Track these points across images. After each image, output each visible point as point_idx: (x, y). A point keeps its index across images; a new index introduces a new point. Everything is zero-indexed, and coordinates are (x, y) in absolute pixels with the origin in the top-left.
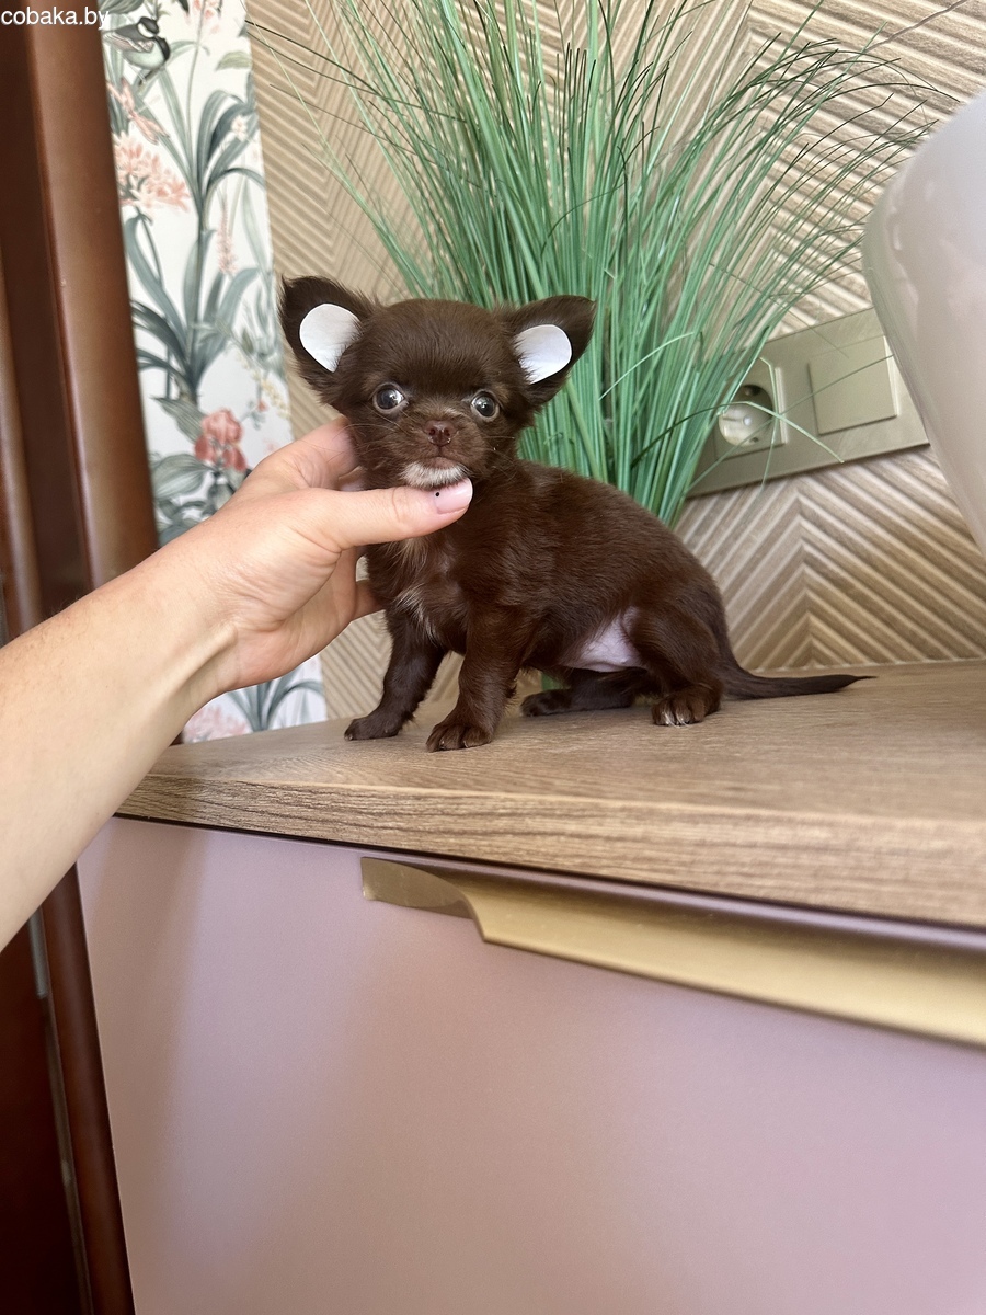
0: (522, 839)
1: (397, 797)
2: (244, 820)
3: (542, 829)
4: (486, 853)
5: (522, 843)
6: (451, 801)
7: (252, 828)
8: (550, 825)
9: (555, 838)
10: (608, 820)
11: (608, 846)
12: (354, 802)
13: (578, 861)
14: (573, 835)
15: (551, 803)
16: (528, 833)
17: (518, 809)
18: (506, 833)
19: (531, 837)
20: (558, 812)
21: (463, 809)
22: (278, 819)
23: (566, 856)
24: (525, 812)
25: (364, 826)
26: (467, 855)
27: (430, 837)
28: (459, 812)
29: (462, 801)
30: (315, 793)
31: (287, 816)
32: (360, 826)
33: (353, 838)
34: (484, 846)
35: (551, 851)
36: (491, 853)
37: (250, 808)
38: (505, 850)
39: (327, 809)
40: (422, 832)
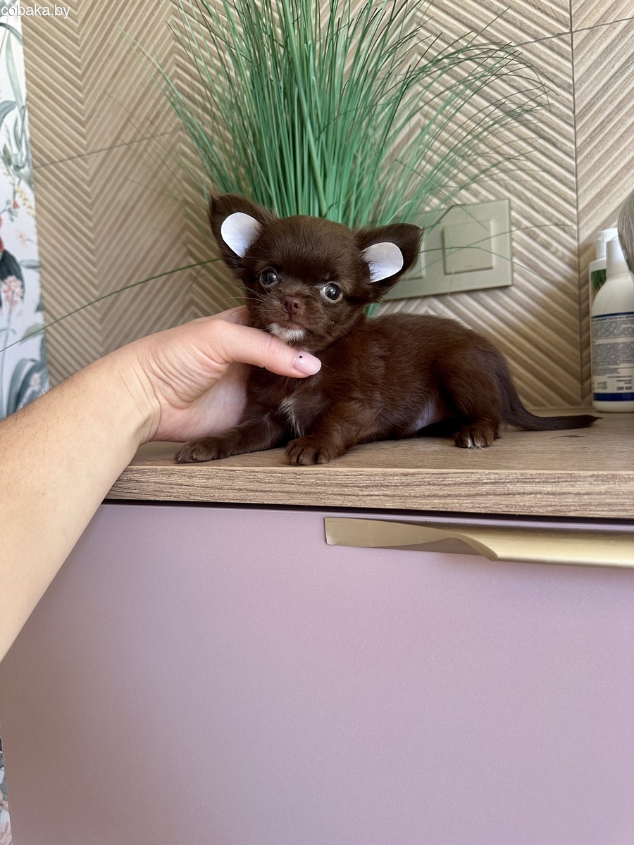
0: (503, 498)
1: (384, 475)
2: (217, 496)
3: (522, 491)
4: (468, 507)
5: (502, 500)
6: (438, 476)
7: (226, 501)
8: (528, 488)
9: (532, 496)
10: (579, 483)
11: (577, 499)
12: (340, 480)
13: (550, 509)
14: (548, 494)
15: (532, 475)
16: (510, 494)
17: (501, 479)
18: (488, 494)
19: (512, 496)
20: (536, 480)
21: (449, 480)
22: (257, 494)
23: (540, 507)
24: (507, 481)
25: (349, 495)
26: (449, 510)
27: (415, 500)
28: (445, 483)
30: (299, 475)
31: (268, 491)
32: (345, 495)
33: (338, 503)
34: (467, 503)
35: (527, 504)
36: (472, 508)
37: (226, 487)
38: (485, 505)
39: (311, 485)
40: (407, 496)
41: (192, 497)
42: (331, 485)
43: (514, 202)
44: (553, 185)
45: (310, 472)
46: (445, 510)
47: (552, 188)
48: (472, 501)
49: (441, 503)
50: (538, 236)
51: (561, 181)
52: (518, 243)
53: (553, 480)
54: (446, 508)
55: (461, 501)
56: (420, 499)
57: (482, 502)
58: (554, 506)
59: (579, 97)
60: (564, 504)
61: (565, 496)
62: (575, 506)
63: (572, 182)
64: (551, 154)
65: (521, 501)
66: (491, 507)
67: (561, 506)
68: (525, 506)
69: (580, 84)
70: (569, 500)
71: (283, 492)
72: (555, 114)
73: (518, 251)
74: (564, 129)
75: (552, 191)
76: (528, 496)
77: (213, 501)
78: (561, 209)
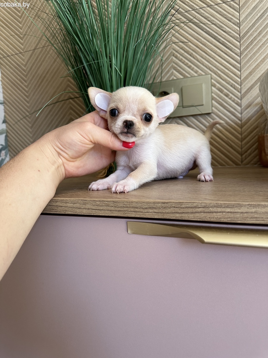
0: (208, 214)
1: (154, 203)
2: (78, 212)
3: (216, 211)
4: (192, 218)
5: (207, 215)
6: (178, 204)
7: (82, 214)
8: (219, 210)
9: (221, 213)
10: (243, 208)
11: (241, 215)
12: (134, 205)
13: (229, 219)
14: (228, 212)
15: (221, 204)
16: (211, 212)
17: (207, 205)
18: (201, 212)
19: (212, 213)
20: (223, 206)
21: (183, 206)
22: (96, 211)
23: (224, 218)
24: (210, 206)
25: (138, 212)
26: (183, 219)
27: (168, 214)
28: (181, 207)
29: (183, 204)
30: (116, 202)
31: (101, 210)
32: (136, 212)
33: (133, 216)
34: (192, 216)
35: (219, 217)
36: (194, 218)
37: (82, 208)
38: (200, 217)
39: (121, 207)
40: (165, 213)
41: (67, 212)
42: (130, 207)
43: (213, 76)
44: (230, 68)
45: (120, 201)
46: (181, 219)
47: (230, 70)
48: (194, 215)
49: (180, 216)
50: (223, 91)
51: (233, 66)
52: (214, 94)
53: (231, 206)
54: (182, 218)
55: (189, 215)
56: (170, 214)
57: (198, 216)
58: (231, 218)
59: (242, 29)
60: (236, 217)
61: (236, 214)
62: (240, 218)
63: (238, 67)
64: (229, 54)
65: (216, 216)
66: (202, 218)
67: (234, 218)
68: (218, 218)
69: (243, 23)
70: (238, 215)
71: (108, 210)
72: (231, 36)
73: (215, 98)
74: (235, 43)
75: (230, 71)
76: (219, 214)
77: (76, 214)
78: (233, 79)
